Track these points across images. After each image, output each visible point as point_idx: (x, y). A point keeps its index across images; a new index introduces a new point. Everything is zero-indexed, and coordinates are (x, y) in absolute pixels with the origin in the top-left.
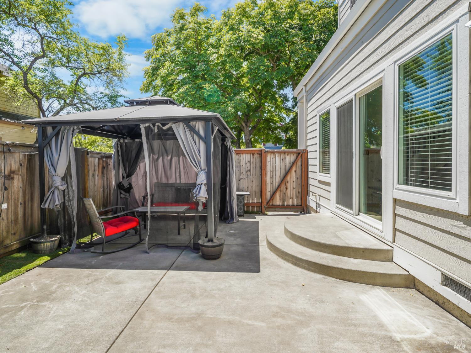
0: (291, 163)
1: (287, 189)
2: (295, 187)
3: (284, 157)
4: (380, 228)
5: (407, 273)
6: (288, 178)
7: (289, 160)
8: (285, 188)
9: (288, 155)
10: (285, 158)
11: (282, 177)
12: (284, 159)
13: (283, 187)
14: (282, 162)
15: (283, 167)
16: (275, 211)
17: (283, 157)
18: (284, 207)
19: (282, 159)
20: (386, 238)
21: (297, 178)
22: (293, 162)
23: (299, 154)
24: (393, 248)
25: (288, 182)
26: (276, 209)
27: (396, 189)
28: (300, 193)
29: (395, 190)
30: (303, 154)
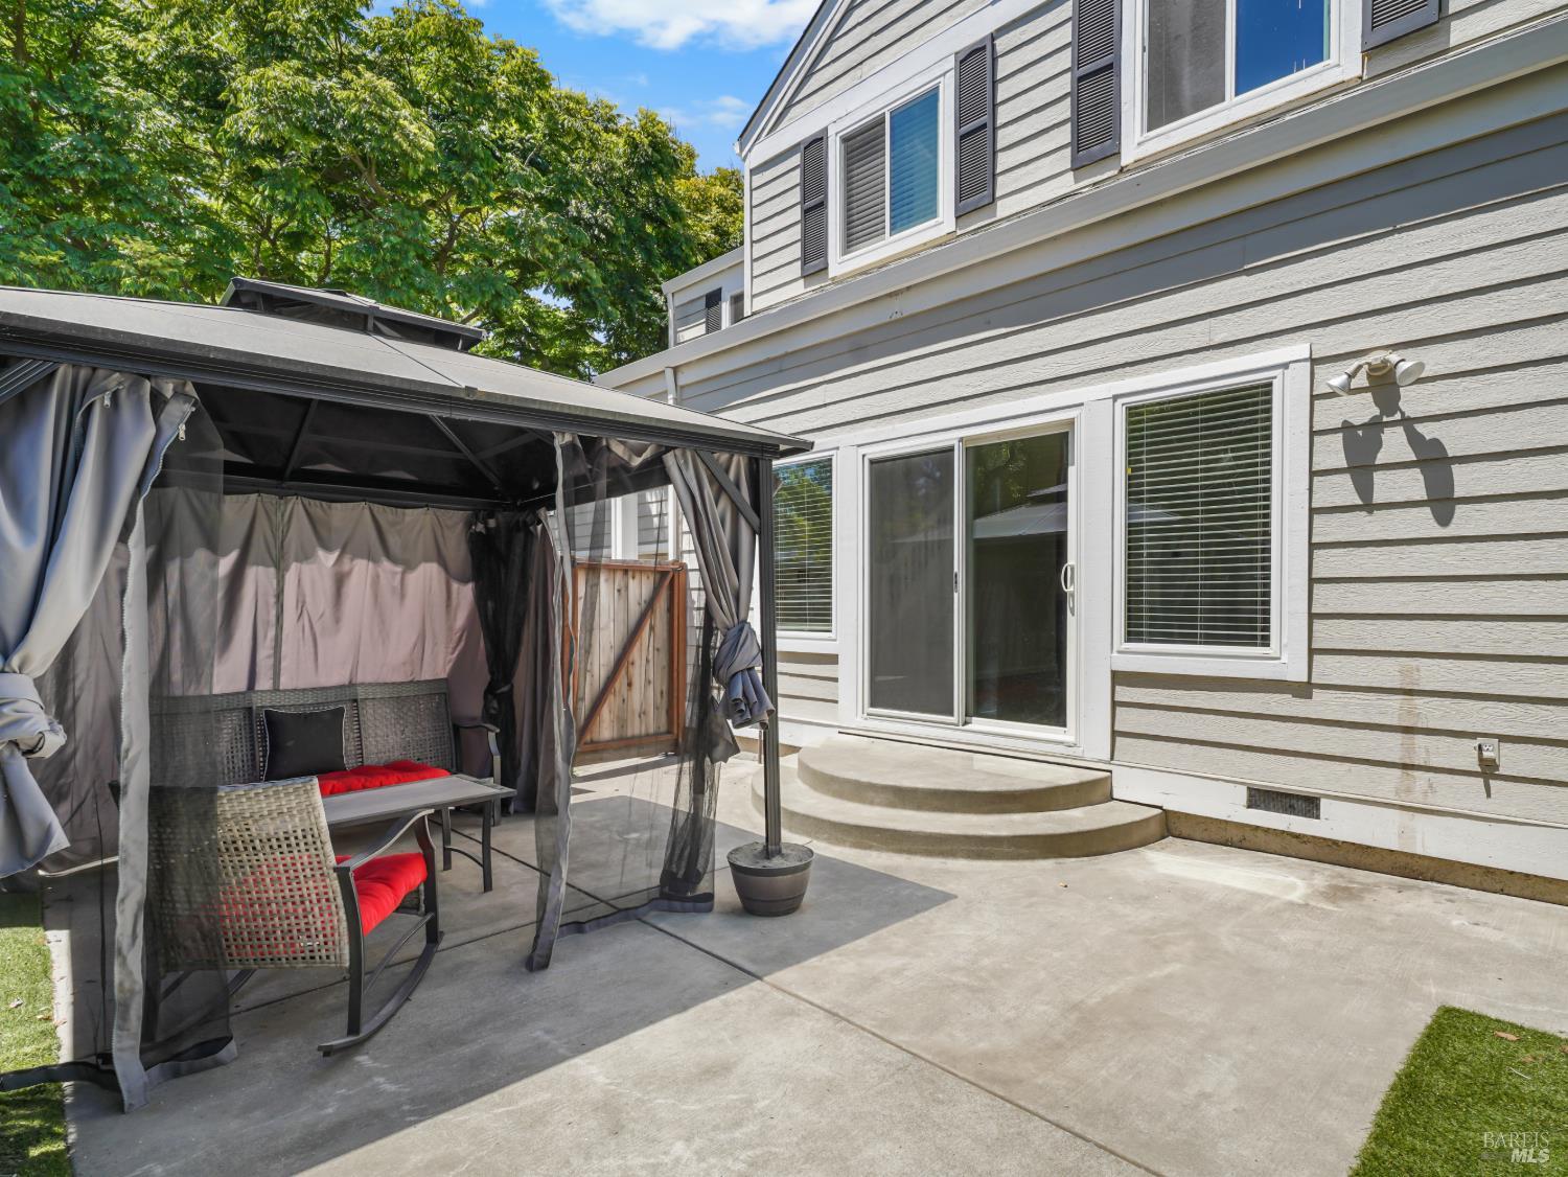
0: (643, 605)
1: (630, 685)
2: (651, 678)
3: (622, 584)
4: (1070, 738)
5: (1158, 811)
6: (635, 654)
7: (637, 592)
8: (626, 682)
9: (633, 578)
10: (627, 587)
11: (618, 649)
12: (623, 591)
13: (620, 683)
14: (619, 599)
15: (621, 616)
16: (602, 760)
17: (619, 585)
18: (625, 745)
19: (619, 591)
20: (1088, 756)
21: (658, 650)
22: (648, 599)
23: (664, 574)
24: (1111, 772)
25: (633, 664)
26: (605, 755)
27: (1119, 652)
28: (665, 695)
29: (1115, 654)
30: (676, 575)
